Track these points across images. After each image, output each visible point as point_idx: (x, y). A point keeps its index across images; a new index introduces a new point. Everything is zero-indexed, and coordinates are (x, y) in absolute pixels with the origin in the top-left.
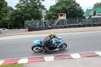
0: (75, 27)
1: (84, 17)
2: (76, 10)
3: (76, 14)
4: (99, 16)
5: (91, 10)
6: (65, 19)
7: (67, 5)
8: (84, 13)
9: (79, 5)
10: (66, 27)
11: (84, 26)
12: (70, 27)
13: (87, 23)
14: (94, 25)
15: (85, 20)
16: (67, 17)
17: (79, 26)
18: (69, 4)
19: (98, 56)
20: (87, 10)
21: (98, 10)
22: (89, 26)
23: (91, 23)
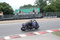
0: (8, 20)
1: (14, 14)
2: (9, 10)
3: (9, 12)
4: (23, 14)
5: (18, 10)
6: (2, 15)
7: (4, 7)
8: (14, 12)
9: (11, 7)
10: (3, 20)
11: (14, 19)
12: (5, 20)
13: (16, 18)
14: (20, 19)
15: (15, 16)
16: (4, 14)
17: (11, 20)
18: (5, 6)
19: (20, 37)
20: (16, 10)
21: (22, 10)
22: (17, 19)
23: (18, 17)
